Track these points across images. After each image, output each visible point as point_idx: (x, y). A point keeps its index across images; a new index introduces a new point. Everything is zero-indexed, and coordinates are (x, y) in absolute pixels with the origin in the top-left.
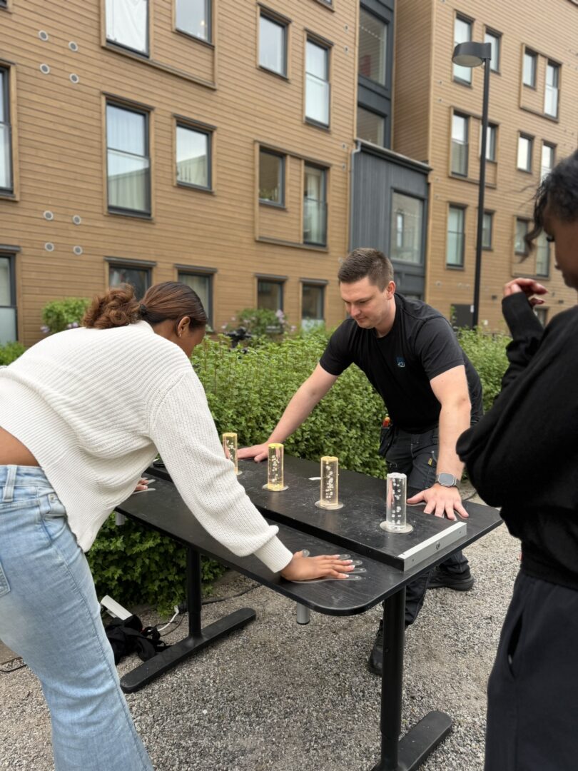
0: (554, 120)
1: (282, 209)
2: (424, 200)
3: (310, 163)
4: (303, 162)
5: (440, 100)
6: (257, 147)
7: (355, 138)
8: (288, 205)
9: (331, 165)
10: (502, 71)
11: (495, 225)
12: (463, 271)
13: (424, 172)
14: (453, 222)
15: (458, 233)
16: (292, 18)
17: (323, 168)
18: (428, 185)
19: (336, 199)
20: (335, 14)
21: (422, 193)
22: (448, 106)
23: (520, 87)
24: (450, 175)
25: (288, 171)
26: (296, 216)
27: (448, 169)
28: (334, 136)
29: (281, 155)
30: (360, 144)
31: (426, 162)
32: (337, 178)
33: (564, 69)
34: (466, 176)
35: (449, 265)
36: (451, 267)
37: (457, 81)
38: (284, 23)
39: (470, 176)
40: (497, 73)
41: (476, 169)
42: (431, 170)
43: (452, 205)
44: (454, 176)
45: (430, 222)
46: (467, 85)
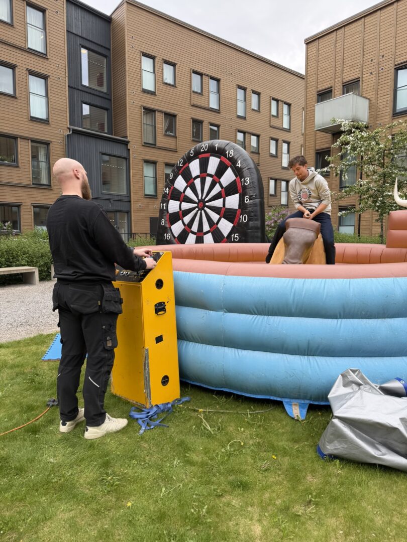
0: (217, 111)
1: (17, 167)
2: (127, 159)
3: (34, 141)
4: (30, 141)
5: (134, 102)
7: (69, 126)
8: (20, 165)
9: (51, 142)
10: (177, 85)
12: (156, 198)
13: (126, 143)
14: (149, 171)
15: (153, 177)
16: (18, 64)
17: (47, 144)
18: (129, 150)
20: (49, 60)
21: (125, 155)
22: (140, 105)
23: (191, 93)
24: (143, 144)
25: (19, 146)
26: (26, 170)
27: (142, 141)
28: (52, 126)
29: (15, 138)
30: (71, 129)
31: (126, 137)
32: (57, 149)
33: (222, 82)
34: (156, 145)
36: (148, 196)
37: (145, 91)
38: (12, 67)
39: (158, 144)
40: (174, 86)
41: (162, 141)
42: (129, 142)
43: (147, 162)
44: (146, 145)
45: (131, 171)
46: (153, 93)
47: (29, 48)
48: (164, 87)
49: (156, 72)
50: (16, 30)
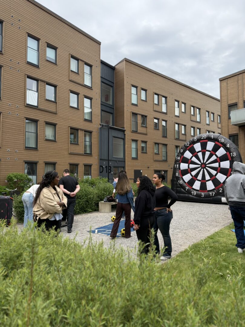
0: (166, 114)
1: (78, 144)
2: (124, 139)
3: (85, 131)
4: (84, 131)
5: (128, 110)
6: (69, 128)
7: (100, 123)
9: (93, 131)
10: (147, 101)
11: (147, 145)
12: (137, 160)
13: (124, 131)
14: (134, 145)
15: (135, 148)
16: (80, 93)
17: (91, 132)
18: (125, 134)
19: (94, 141)
20: (93, 90)
21: (123, 137)
22: (130, 112)
23: (154, 105)
24: (132, 131)
25: (79, 134)
26: (82, 146)
28: (93, 123)
29: (77, 130)
30: (101, 125)
31: (124, 128)
32: (95, 135)
33: (168, 98)
34: (137, 132)
35: (132, 158)
36: (133, 158)
37: (133, 104)
38: (77, 94)
39: (138, 131)
40: (146, 101)
41: (140, 129)
42: (125, 130)
43: (133, 140)
44: (133, 132)
45: (126, 145)
46: (136, 105)
47: (85, 85)
48: (141, 102)
49: (138, 94)
50: (80, 76)
